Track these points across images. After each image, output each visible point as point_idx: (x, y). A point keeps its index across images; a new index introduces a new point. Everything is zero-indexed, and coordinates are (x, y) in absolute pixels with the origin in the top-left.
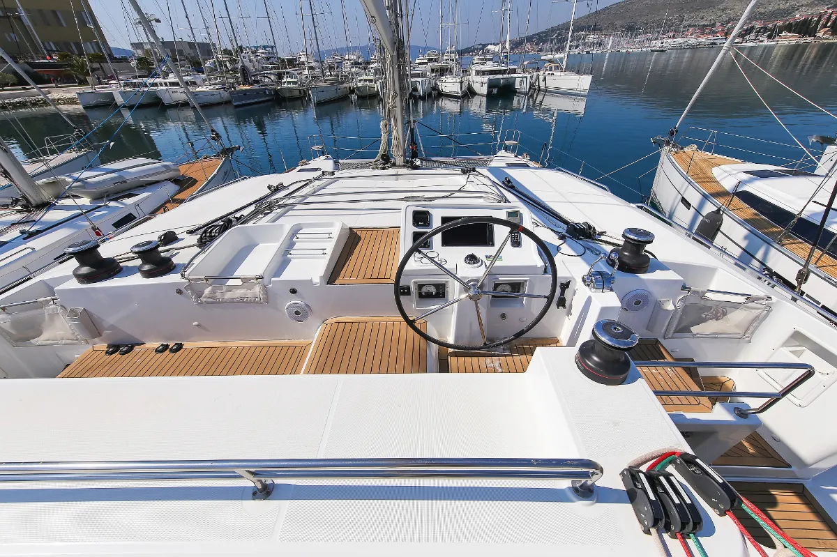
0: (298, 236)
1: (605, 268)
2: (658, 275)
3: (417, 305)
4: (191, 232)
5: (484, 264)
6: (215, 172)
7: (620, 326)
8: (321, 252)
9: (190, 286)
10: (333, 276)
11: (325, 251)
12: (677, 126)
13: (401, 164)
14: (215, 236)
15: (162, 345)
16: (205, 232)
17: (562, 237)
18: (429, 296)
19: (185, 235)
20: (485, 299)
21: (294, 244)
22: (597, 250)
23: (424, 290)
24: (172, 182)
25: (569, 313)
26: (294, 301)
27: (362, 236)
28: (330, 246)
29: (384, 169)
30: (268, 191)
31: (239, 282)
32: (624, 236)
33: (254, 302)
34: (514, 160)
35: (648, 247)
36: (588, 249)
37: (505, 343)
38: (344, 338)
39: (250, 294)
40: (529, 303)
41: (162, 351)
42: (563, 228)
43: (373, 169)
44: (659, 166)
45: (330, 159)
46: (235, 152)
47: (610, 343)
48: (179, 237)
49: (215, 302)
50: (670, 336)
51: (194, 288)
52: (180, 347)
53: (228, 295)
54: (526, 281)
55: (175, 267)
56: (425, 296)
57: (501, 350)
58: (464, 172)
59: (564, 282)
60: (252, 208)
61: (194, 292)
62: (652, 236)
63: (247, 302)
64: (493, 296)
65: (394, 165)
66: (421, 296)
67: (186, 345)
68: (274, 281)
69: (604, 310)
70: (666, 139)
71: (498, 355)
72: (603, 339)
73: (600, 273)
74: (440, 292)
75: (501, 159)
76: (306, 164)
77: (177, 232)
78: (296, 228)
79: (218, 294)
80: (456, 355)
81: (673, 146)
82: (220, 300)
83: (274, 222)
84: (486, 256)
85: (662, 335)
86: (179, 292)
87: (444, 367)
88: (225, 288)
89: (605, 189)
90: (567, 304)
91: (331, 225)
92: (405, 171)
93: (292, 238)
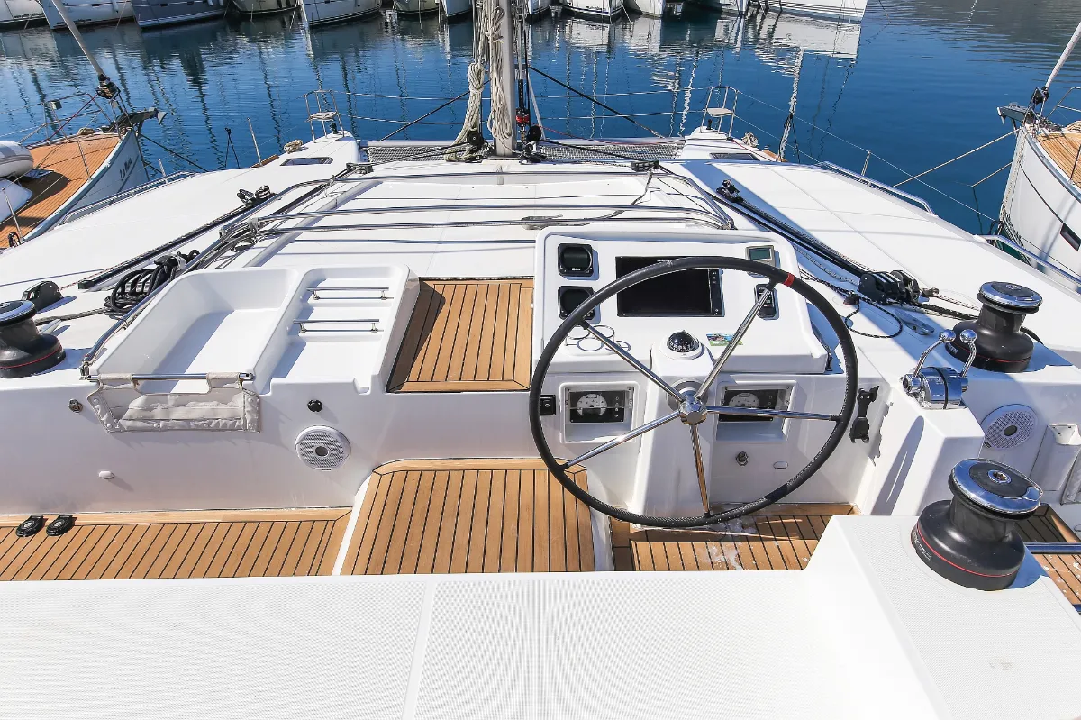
0: (319, 294)
1: (945, 362)
2: (1048, 375)
3: (568, 435)
4: (86, 285)
5: (706, 352)
6: (106, 164)
7: (1004, 471)
8: (369, 326)
9: (99, 395)
10: (396, 375)
11: (377, 325)
12: (1047, 85)
13: (508, 151)
14: (142, 292)
15: (30, 519)
16: (122, 284)
17: (852, 301)
18: (591, 416)
19: (74, 291)
20: (711, 420)
21: (309, 310)
22: (924, 325)
23: (582, 405)
24: (16, 183)
25: (874, 452)
26: (317, 425)
27: (447, 296)
28: (388, 315)
29: (471, 160)
30: (239, 203)
31: (202, 387)
32: (981, 297)
33: (233, 429)
34: (730, 148)
35: (1029, 322)
36: (908, 324)
37: (748, 513)
38: (422, 504)
39: (222, 411)
40: (794, 431)
41: (32, 532)
42: (852, 283)
43: (449, 160)
44: (1014, 164)
45: (348, 139)
46: (146, 122)
47: (986, 503)
48: (64, 293)
49: (150, 429)
50: (1072, 498)
51: (108, 400)
52: (68, 523)
53: (179, 413)
54: (789, 387)
55: (64, 356)
56: (583, 417)
57: (738, 527)
58: (638, 169)
59: (867, 389)
60: (213, 236)
61: (106, 407)
62: (1039, 299)
63: (217, 429)
64: (723, 417)
65: (493, 153)
66: (574, 416)
67: (82, 518)
68: (277, 386)
69: (951, 445)
70: (1026, 110)
71: (733, 539)
72: (972, 496)
73: (940, 372)
74: (615, 409)
75: (702, 144)
76: (301, 150)
77: (60, 283)
78: (313, 278)
79: (158, 412)
80: (646, 537)
81: (1042, 124)
82: (162, 424)
83: (260, 263)
84: (709, 337)
85: (1057, 494)
86: (77, 407)
87: (623, 559)
88: (171, 400)
89: (922, 207)
90: (871, 433)
91: (384, 272)
92: (513, 165)
93: (306, 297)
